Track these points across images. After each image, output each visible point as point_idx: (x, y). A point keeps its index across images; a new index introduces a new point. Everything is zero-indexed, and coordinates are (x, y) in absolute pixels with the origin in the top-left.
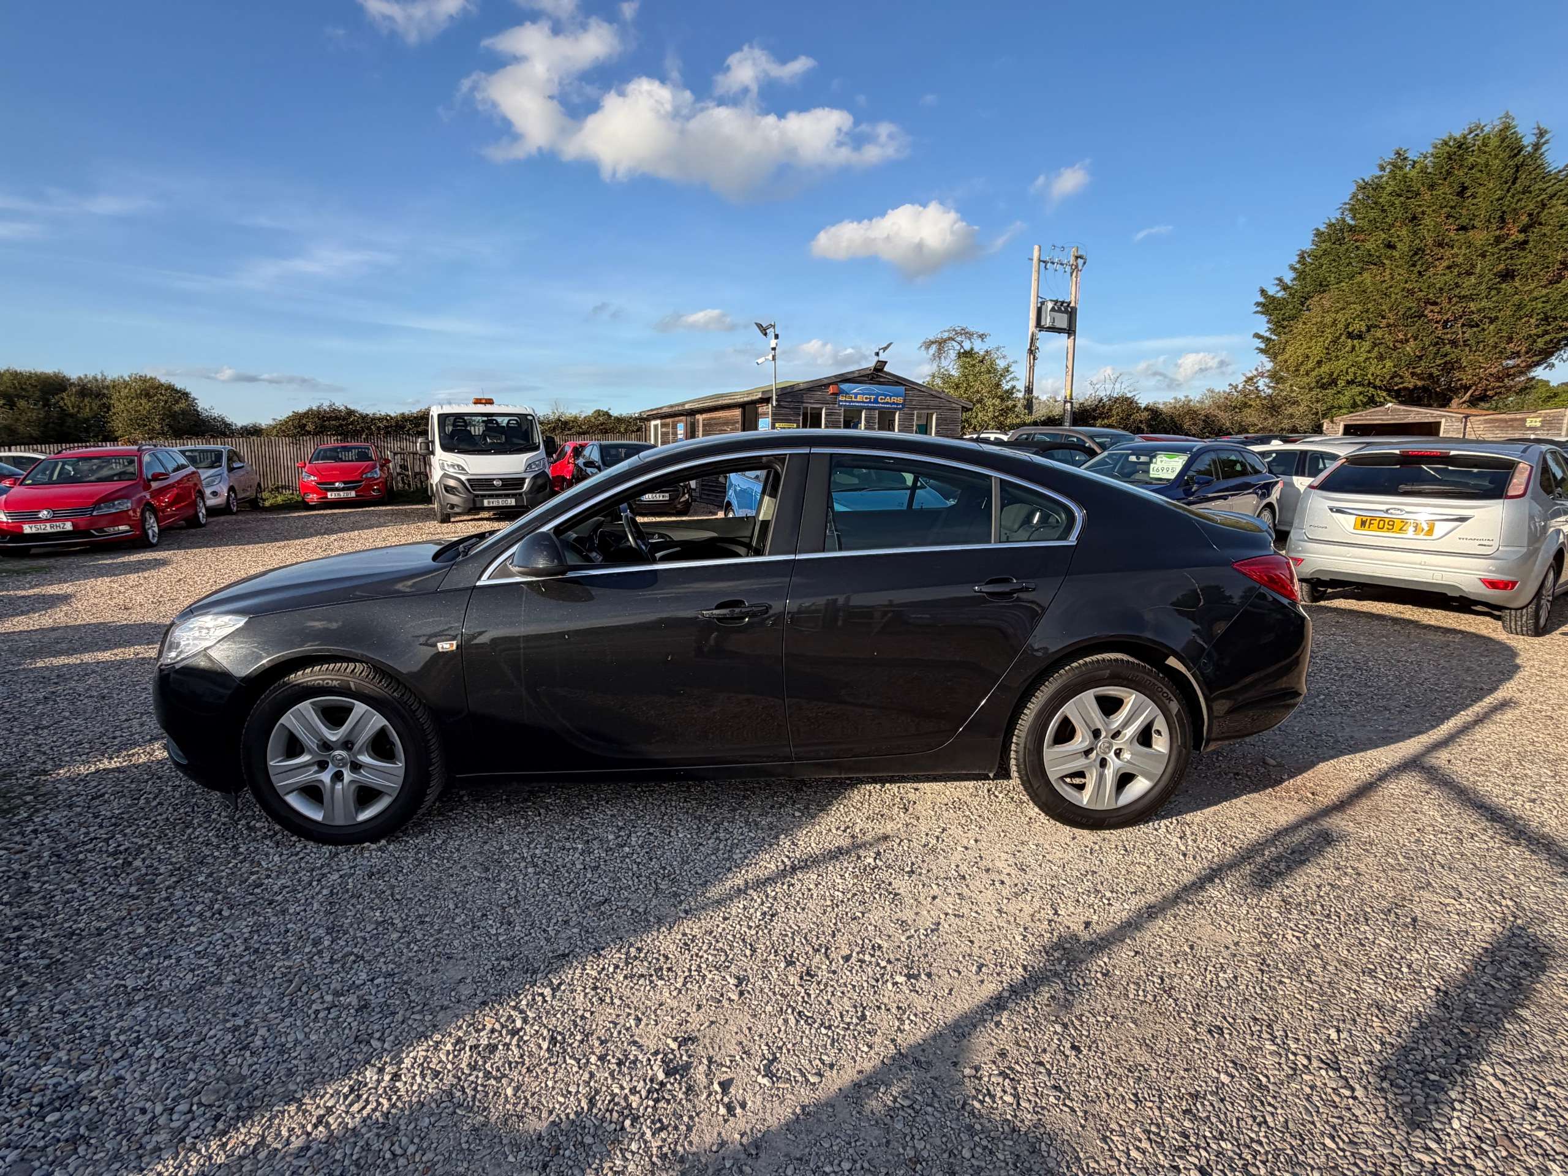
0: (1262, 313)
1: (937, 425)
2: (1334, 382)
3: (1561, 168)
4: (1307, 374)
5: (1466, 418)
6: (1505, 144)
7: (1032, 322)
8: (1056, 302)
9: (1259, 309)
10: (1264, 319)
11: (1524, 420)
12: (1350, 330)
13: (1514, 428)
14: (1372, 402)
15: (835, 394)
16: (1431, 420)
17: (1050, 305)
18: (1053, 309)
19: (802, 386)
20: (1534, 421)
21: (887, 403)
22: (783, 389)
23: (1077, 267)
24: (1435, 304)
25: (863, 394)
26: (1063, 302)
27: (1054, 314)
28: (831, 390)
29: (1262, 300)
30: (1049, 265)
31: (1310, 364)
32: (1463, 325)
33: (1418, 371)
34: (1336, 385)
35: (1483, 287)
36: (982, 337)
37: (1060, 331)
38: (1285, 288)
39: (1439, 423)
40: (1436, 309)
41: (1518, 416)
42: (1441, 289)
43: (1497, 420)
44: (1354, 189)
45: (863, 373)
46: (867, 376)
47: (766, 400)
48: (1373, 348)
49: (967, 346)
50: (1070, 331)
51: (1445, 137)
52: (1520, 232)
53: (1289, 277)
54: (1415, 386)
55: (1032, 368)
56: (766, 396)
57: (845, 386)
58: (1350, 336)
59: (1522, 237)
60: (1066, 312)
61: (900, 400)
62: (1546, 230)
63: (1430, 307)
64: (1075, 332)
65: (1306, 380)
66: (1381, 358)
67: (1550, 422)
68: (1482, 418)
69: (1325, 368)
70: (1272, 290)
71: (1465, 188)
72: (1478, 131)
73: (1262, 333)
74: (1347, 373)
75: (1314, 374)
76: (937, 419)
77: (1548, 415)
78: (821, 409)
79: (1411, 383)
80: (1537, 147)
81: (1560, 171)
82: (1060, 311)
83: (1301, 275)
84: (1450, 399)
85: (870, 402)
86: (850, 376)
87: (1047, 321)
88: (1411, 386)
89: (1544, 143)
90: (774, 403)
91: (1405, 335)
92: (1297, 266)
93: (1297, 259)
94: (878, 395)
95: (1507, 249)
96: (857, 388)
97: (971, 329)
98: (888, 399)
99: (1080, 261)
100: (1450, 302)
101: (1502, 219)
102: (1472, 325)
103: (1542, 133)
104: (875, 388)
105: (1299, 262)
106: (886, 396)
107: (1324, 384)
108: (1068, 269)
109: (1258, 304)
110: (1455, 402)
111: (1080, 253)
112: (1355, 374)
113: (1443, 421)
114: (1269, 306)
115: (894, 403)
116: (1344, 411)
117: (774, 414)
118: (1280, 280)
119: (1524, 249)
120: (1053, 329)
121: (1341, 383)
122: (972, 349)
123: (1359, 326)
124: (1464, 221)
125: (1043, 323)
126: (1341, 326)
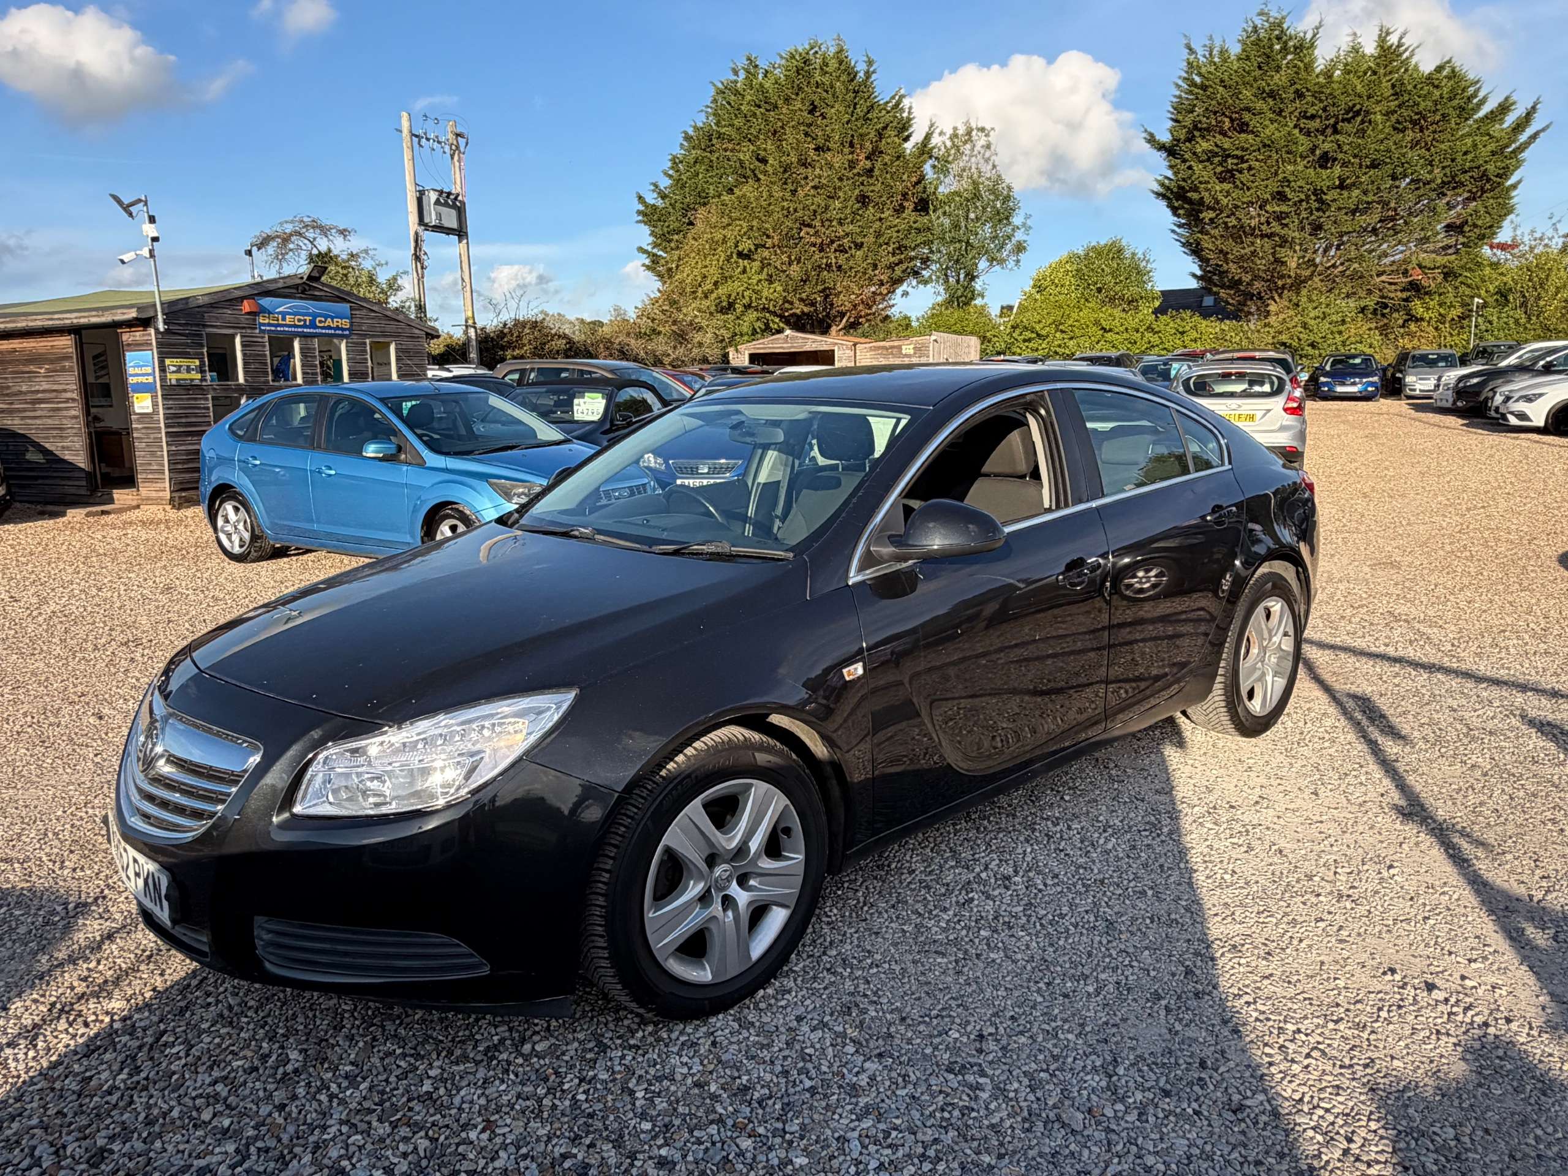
0: (645, 223)
1: (398, 359)
2: (731, 306)
3: (888, 99)
4: (706, 297)
5: (855, 345)
6: (842, 68)
7: (413, 218)
8: (441, 192)
9: (640, 218)
10: (646, 230)
11: (900, 348)
12: (740, 249)
13: (894, 356)
14: (767, 329)
15: (254, 314)
16: (825, 348)
17: (433, 196)
18: (437, 202)
19: (201, 301)
20: (908, 348)
21: (329, 328)
22: (172, 303)
23: (457, 147)
24: (809, 226)
25: (295, 314)
26: (449, 194)
27: (440, 208)
28: (246, 306)
29: (641, 208)
30: (424, 141)
31: (708, 286)
32: (836, 251)
33: (804, 296)
34: (735, 310)
35: (848, 211)
36: (343, 233)
37: (448, 231)
38: (664, 197)
39: (833, 351)
40: (812, 231)
41: (896, 343)
42: (815, 211)
43: (879, 348)
44: (712, 92)
45: (290, 282)
46: (296, 286)
47: (145, 323)
48: (762, 269)
49: (323, 245)
50: (461, 233)
51: (792, 49)
52: (867, 158)
53: (665, 183)
54: (803, 312)
55: (421, 279)
56: (144, 316)
57: (266, 302)
58: (740, 255)
59: (868, 164)
60: (454, 206)
61: (345, 323)
62: (887, 158)
63: (805, 230)
64: (466, 234)
65: (706, 303)
66: (770, 280)
67: (920, 349)
68: (867, 345)
69: (722, 291)
70: (651, 198)
71: (815, 107)
72: (817, 49)
73: (646, 248)
74: (743, 297)
75: (714, 296)
76: (397, 350)
77: (917, 342)
78: (233, 336)
79: (799, 308)
80: (868, 75)
81: (887, 103)
82: (446, 205)
83: (679, 184)
84: (829, 327)
85: (305, 326)
86: (272, 287)
87: (432, 218)
88: (798, 311)
89: (874, 72)
90: (161, 327)
91: (789, 257)
92: (671, 172)
93: (669, 164)
94: (315, 316)
95: (859, 174)
96: (283, 306)
97: (325, 221)
98: (329, 322)
99: (462, 141)
100: (823, 226)
101: (852, 145)
102: (842, 250)
103: (870, 63)
104: (310, 306)
105: (672, 168)
106: (326, 317)
107: (722, 308)
108: (447, 149)
109: (639, 212)
110: (834, 329)
111: (458, 131)
112: (750, 298)
113: (836, 348)
114: (650, 215)
115: (337, 328)
116: (746, 338)
117: (160, 345)
118: (656, 185)
119: (872, 177)
120: (439, 229)
121: (739, 308)
122: (330, 250)
123: (746, 245)
124: (821, 141)
125: (426, 220)
126: (730, 243)
